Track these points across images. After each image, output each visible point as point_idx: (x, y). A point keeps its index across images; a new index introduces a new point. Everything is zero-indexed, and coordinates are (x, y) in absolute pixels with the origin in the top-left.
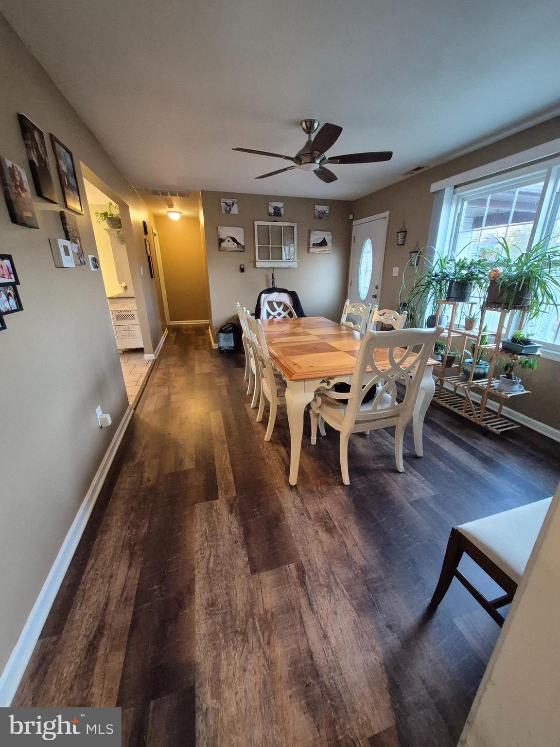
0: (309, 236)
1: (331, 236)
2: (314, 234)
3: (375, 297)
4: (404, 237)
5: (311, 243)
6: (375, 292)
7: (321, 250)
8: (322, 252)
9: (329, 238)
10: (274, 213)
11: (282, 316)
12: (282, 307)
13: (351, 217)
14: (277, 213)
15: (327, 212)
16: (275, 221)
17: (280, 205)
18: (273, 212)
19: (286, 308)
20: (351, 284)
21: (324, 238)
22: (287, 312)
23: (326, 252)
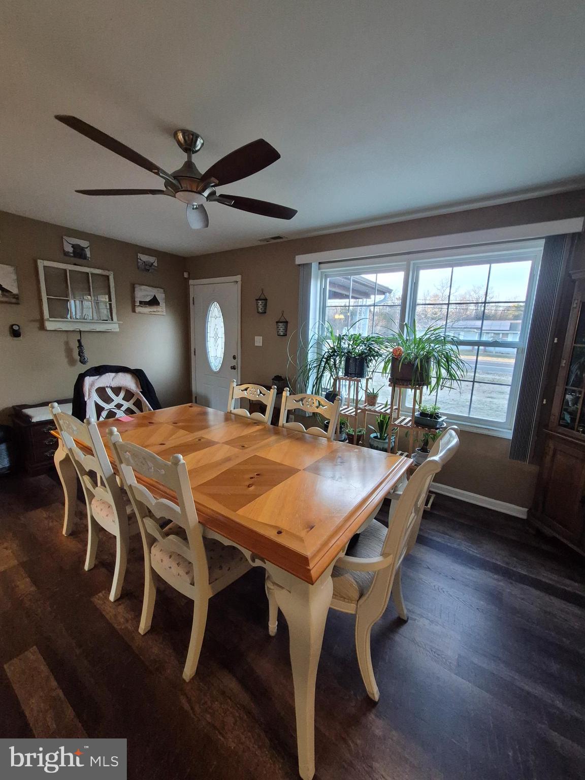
0: (134, 291)
1: (164, 295)
2: (141, 290)
3: (233, 368)
4: (265, 306)
5: (138, 300)
6: (233, 363)
7: (152, 310)
8: (152, 313)
9: (161, 297)
10: (74, 252)
11: (123, 408)
12: (122, 394)
13: (186, 275)
14: (79, 253)
15: (156, 264)
16: (75, 264)
17: (84, 243)
18: (72, 251)
19: (129, 395)
20: (195, 352)
21: (155, 296)
22: (132, 401)
23: (159, 313)
